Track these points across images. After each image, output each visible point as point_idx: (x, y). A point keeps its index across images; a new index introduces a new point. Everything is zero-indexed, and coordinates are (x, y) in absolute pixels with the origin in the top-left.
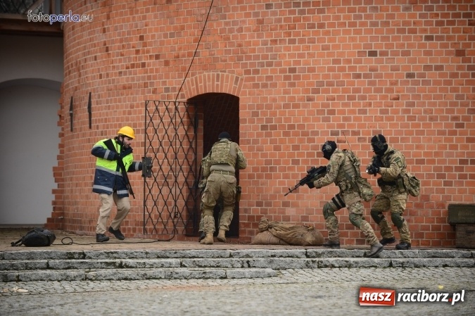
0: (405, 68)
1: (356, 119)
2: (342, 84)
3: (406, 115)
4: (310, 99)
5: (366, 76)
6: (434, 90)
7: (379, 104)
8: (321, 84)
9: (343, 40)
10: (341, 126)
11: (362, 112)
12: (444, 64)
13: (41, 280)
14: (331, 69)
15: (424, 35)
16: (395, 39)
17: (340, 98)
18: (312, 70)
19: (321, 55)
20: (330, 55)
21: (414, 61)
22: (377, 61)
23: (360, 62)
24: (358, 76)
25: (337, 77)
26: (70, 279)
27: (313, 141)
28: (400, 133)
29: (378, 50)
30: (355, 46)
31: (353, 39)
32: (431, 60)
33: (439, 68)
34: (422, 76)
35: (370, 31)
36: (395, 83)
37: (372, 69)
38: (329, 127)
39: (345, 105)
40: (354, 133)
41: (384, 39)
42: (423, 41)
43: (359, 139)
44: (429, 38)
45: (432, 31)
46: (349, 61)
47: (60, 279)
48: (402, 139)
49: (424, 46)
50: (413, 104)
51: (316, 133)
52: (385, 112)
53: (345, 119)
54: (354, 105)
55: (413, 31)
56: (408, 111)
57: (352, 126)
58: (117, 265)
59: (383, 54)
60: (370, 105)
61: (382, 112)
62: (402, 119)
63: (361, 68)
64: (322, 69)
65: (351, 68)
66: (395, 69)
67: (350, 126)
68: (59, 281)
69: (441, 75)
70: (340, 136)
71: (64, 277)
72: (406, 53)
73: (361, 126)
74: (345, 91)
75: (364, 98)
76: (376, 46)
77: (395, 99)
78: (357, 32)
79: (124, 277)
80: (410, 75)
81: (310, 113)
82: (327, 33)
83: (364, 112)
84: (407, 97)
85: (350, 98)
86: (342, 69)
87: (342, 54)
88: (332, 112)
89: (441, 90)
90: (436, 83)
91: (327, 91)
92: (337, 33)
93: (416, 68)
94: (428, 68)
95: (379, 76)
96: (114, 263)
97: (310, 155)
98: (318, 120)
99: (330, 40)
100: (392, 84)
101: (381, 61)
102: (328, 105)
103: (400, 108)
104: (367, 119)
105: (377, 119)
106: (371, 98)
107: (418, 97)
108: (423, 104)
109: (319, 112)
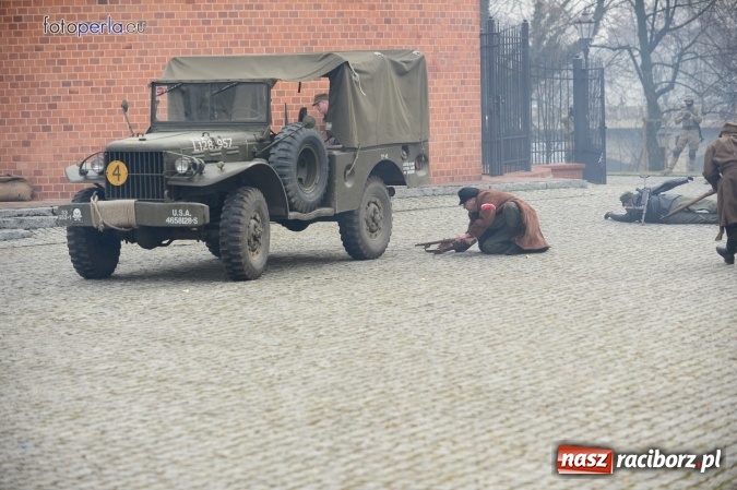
0: (137, 16)
1: (88, 69)
3: (139, 65)
4: (38, 49)
6: (166, 38)
10: (74, 76)
11: (93, 61)
12: (175, 12)
17: (70, 47)
21: (144, 9)
22: (107, 9)
23: (89, 10)
27: (43, 92)
28: (134, 82)
32: (162, 8)
33: (170, 16)
34: (154, 24)
38: (60, 77)
39: (76, 54)
40: (87, 84)
43: (93, 89)
46: (78, 10)
48: (136, 88)
50: (145, 53)
51: (47, 84)
52: (119, 61)
53: (77, 69)
54: (86, 54)
56: (140, 60)
57: (86, 76)
60: (102, 54)
61: (115, 61)
62: (135, 68)
63: (91, 17)
65: (81, 17)
66: (126, 17)
69: (173, 23)
70: (72, 87)
73: (93, 76)
75: (95, 47)
77: (127, 48)
81: (40, 63)
83: (97, 61)
84: (138, 45)
85: (81, 47)
88: (62, 62)
89: (173, 38)
90: (168, 31)
93: (148, 16)
94: (159, 15)
97: (40, 107)
98: (47, 70)
101: (112, 10)
102: (58, 55)
103: (133, 57)
104: (99, 69)
105: (110, 68)
106: (103, 47)
107: (149, 45)
108: (156, 53)
109: (49, 62)
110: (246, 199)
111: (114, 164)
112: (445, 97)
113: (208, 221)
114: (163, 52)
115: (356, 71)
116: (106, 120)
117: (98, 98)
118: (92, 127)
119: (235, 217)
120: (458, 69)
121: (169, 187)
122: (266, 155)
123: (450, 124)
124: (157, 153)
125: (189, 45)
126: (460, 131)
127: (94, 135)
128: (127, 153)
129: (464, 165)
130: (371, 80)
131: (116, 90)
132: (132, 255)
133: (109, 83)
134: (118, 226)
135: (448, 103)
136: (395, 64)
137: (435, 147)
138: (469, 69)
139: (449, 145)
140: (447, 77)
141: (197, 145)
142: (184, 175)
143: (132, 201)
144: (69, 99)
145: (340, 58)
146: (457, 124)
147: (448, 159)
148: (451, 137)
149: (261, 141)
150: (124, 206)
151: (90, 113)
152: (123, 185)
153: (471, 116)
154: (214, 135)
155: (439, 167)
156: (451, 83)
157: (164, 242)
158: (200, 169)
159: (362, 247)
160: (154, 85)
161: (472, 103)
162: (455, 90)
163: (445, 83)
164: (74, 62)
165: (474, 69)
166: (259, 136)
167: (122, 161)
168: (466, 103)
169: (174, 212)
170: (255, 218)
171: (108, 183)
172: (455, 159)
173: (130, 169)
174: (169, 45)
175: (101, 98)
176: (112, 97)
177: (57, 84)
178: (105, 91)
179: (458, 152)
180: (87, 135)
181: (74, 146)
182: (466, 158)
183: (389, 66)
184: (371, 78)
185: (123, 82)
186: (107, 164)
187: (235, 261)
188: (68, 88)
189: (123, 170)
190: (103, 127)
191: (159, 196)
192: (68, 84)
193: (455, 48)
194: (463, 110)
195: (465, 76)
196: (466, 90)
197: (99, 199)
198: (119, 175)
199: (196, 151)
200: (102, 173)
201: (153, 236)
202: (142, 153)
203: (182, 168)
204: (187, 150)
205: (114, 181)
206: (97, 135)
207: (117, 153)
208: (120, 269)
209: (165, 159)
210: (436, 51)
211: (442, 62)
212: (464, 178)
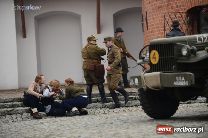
13: (92, 108)
26: (107, 107)
47: (102, 107)
58: (134, 98)
68: (101, 108)
71: (104, 106)
79: (135, 105)
96: (132, 98)
111: (153, 52)
113: (194, 83)
124: (171, 44)
134: (153, 87)
141: (200, 39)
143: (159, 73)
150: (155, 76)
157: (194, 98)
167: (157, 50)
173: (160, 54)
186: (150, 52)
189: (157, 55)
198: (155, 58)
199: (198, 42)
203: (185, 52)
205: (153, 62)
209: (175, 47)
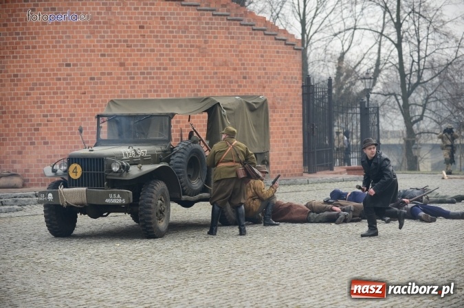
0: (90, 74)
1: (59, 107)
2: (49, 84)
3: (90, 104)
4: (28, 94)
5: (64, 79)
6: (107, 88)
7: (73, 97)
8: (35, 84)
9: (49, 56)
10: (49, 111)
11: (62, 102)
12: (113, 72)
14: (41, 75)
15: (100, 53)
16: (82, 56)
17: (48, 93)
18: (29, 75)
19: (35, 66)
20: (40, 66)
21: (94, 69)
22: (71, 70)
23: (60, 70)
24: (59, 79)
25: (46, 80)
27: (31, 121)
28: (87, 115)
29: (72, 63)
30: (57, 61)
31: (55, 56)
32: (105, 69)
33: (110, 74)
34: (100, 79)
35: (66, 51)
36: (83, 84)
37: (68, 75)
38: (41, 112)
39: (51, 98)
40: (58, 116)
41: (75, 56)
42: (100, 57)
43: (61, 119)
44: (103, 55)
45: (105, 51)
46: (53, 70)
48: (89, 119)
49: (100, 60)
50: (94, 97)
51: (33, 116)
52: (77, 102)
53: (52, 107)
54: (57, 98)
55: (92, 51)
56: (91, 101)
57: (57, 111)
59: (74, 65)
60: (67, 97)
61: (75, 102)
62: (88, 106)
63: (61, 74)
64: (35, 75)
65: (55, 74)
66: (82, 74)
67: (55, 111)
69: (112, 78)
70: (49, 118)
72: (89, 65)
73: (62, 111)
74: (51, 89)
75: (63, 93)
76: (70, 60)
77: (83, 94)
78: (57, 51)
80: (92, 79)
81: (29, 103)
82: (38, 52)
83: (64, 102)
84: (90, 92)
85: (55, 93)
86: (48, 75)
87: (48, 65)
88: (43, 102)
89: (111, 87)
90: (109, 83)
91: (39, 89)
92: (45, 52)
93: (96, 74)
94: (103, 74)
95: (73, 79)
97: (29, 130)
98: (34, 107)
99: (40, 57)
100: (81, 84)
101: (74, 70)
102: (40, 98)
103: (87, 100)
104: (66, 106)
105: (72, 106)
106: (68, 93)
107: (97, 92)
108: (101, 97)
109: (35, 102)
110: (155, 187)
111: (73, 166)
112: (280, 124)
113: (131, 201)
114: (105, 97)
115: (224, 108)
116: (69, 138)
117: (65, 124)
118: (61, 143)
119: (149, 199)
120: (288, 107)
121: (108, 180)
122: (168, 160)
123: (283, 141)
124: (100, 159)
125: (122, 92)
126: (289, 146)
127: (62, 147)
128: (81, 159)
129: (292, 167)
130: (234, 114)
131: (76, 120)
132: (84, 222)
133: (72, 115)
134: (76, 204)
135: (282, 128)
136: (248, 104)
137: (273, 156)
138: (295, 107)
139: (282, 154)
140: (281, 112)
141: (125, 154)
142: (117, 172)
143: (85, 189)
144: (46, 125)
145: (214, 101)
146: (287, 141)
147: (282, 163)
148: (284, 149)
149: (165, 151)
150: (79, 192)
151: (60, 134)
152: (79, 179)
153: (296, 137)
154: (136, 148)
155: (276, 168)
156: (284, 116)
157: (105, 214)
158: (127, 169)
159: (227, 217)
160: (98, 116)
161: (297, 128)
162: (286, 120)
163: (280, 116)
164: (50, 102)
165: (298, 107)
166: (163, 148)
167: (75, 163)
168: (293, 128)
169: (111, 196)
170: (161, 200)
171: (69, 177)
172: (286, 163)
173: (83, 169)
174: (109, 92)
175: (66, 124)
176: (73, 124)
177: (39, 116)
178: (69, 120)
179: (288, 159)
180: (58, 148)
181: (49, 154)
182: (293, 162)
183: (245, 105)
184: (233, 113)
185: (80, 115)
186: (69, 165)
187: (148, 226)
188: (46, 118)
189: (79, 169)
190: (68, 143)
191: (101, 186)
192: (46, 116)
193: (287, 94)
194: (291, 133)
195: (293, 111)
196: (293, 120)
197: (64, 187)
198: (76, 172)
199: (125, 158)
200: (66, 171)
201: (97, 210)
202: (91, 159)
203: (115, 168)
204: (119, 157)
205: (73, 176)
206: (64, 147)
207: (75, 159)
208: (77, 231)
209: (105, 163)
210: (275, 96)
211: (279, 103)
212: (292, 175)
